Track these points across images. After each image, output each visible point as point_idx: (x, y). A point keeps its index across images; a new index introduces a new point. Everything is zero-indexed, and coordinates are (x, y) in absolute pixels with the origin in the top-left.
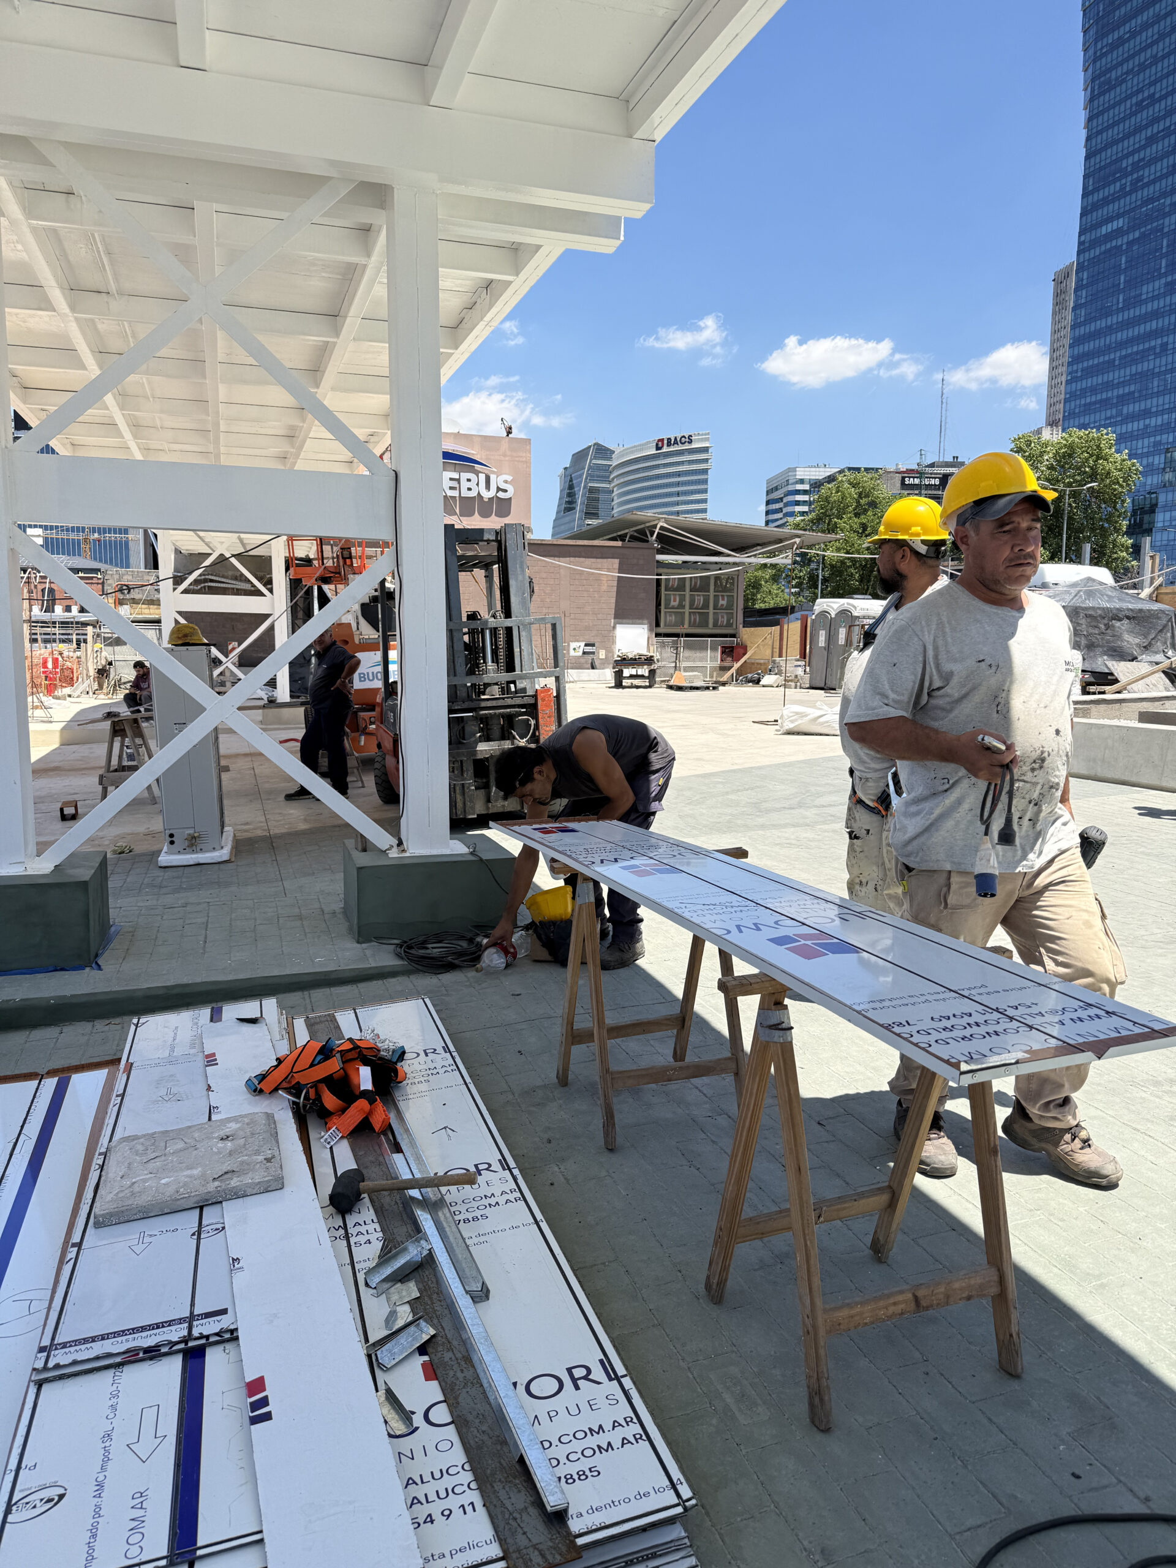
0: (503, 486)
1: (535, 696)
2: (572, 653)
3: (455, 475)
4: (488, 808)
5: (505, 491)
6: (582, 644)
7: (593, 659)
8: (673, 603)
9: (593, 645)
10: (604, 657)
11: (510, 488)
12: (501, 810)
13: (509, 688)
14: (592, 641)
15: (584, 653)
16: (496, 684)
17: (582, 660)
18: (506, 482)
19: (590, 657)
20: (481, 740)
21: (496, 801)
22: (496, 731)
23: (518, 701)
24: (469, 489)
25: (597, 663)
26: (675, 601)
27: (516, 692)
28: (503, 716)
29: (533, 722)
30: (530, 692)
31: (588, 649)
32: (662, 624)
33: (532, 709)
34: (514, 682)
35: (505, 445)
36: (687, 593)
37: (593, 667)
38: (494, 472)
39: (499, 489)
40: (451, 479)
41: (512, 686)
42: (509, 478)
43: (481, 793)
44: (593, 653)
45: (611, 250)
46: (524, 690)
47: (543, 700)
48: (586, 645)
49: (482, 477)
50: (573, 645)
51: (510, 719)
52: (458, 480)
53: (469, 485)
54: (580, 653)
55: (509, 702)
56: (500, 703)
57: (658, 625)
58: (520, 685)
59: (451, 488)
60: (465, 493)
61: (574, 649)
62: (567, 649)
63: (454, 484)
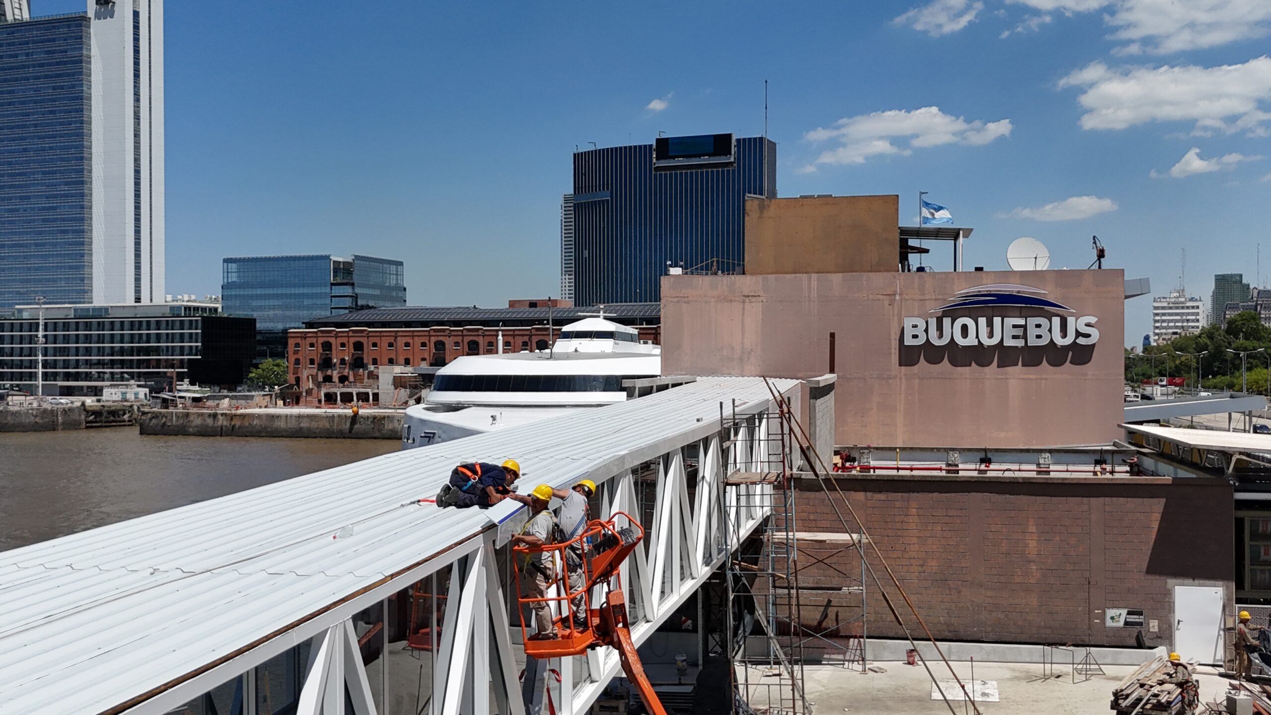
0: (1084, 330)
2: (1109, 623)
3: (1021, 322)
5: (1088, 336)
6: (1124, 612)
7: (1140, 632)
8: (1262, 557)
9: (1140, 613)
10: (1156, 630)
11: (1095, 333)
14: (1138, 608)
15: (1126, 623)
17: (1125, 634)
18: (1088, 325)
19: (1135, 630)
24: (1039, 337)
25: (1145, 639)
26: (1266, 554)
31: (1133, 618)
32: (1247, 585)
35: (1088, 279)
37: (1140, 645)
38: (1072, 315)
39: (1078, 334)
40: (1014, 326)
42: (1093, 320)
44: (1141, 624)
48: (1129, 613)
49: (1056, 321)
50: (1111, 612)
52: (1025, 327)
53: (1038, 331)
54: (1121, 625)
59: (1014, 337)
60: (1032, 342)
61: (1112, 618)
62: (1103, 617)
63: (1020, 332)
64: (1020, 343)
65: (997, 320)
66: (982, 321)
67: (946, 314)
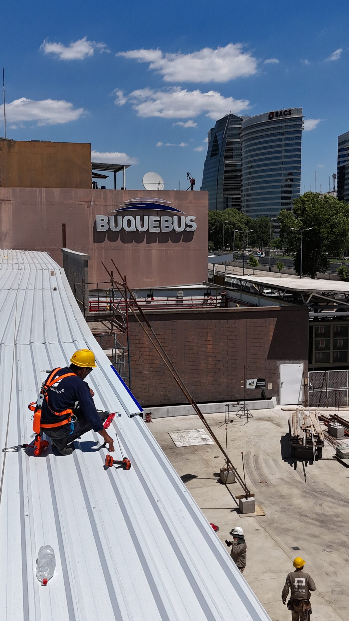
0: (189, 223)
2: (248, 387)
3: (158, 218)
5: (191, 226)
6: (255, 380)
7: (263, 390)
8: (321, 346)
9: (263, 380)
10: (271, 388)
11: (194, 225)
14: (262, 377)
15: (257, 386)
17: (256, 392)
18: (191, 221)
19: (261, 389)
25: (267, 394)
26: (322, 344)
31: (260, 383)
32: (313, 361)
35: (191, 196)
36: (332, 338)
37: (263, 398)
39: (187, 226)
40: (155, 221)
42: (193, 218)
44: (263, 386)
48: (258, 381)
49: (176, 218)
50: (249, 381)
52: (160, 221)
53: (166, 224)
54: (254, 387)
57: (310, 362)
59: (155, 227)
60: (164, 230)
61: (250, 384)
62: (245, 383)
63: (157, 224)
64: (157, 230)
65: (146, 218)
66: (138, 218)
67: (118, 213)
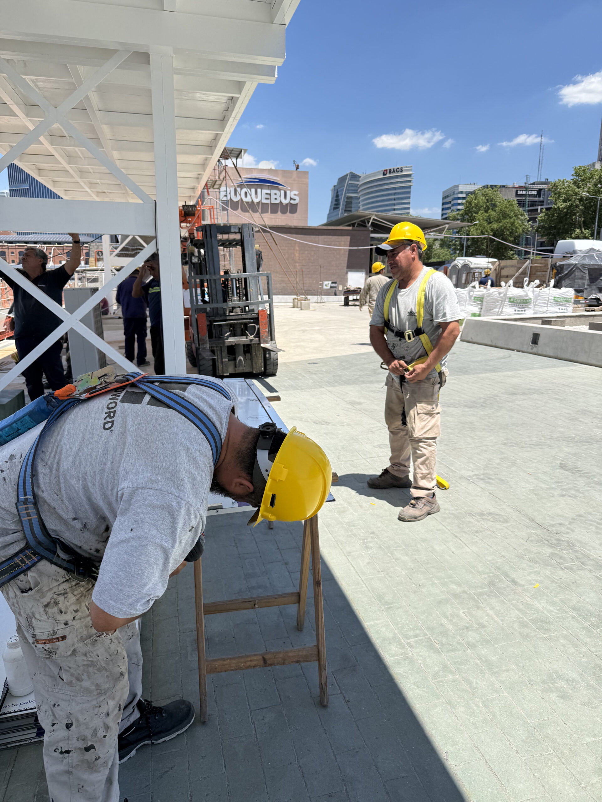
0: (293, 197)
1: (258, 314)
2: (325, 287)
3: (269, 192)
4: (235, 371)
5: (294, 200)
6: (330, 282)
9: (335, 283)
10: (340, 289)
11: (297, 198)
12: (242, 371)
13: (245, 309)
14: (335, 281)
15: (331, 287)
16: (239, 307)
17: (330, 291)
18: (295, 195)
19: (334, 290)
20: (230, 336)
21: (239, 367)
22: (239, 331)
23: (249, 316)
24: (276, 199)
25: (337, 293)
27: (249, 311)
28: (241, 324)
29: (257, 327)
30: (256, 312)
31: (334, 285)
33: (256, 320)
34: (248, 306)
35: (295, 175)
37: (335, 295)
38: (288, 190)
39: (291, 199)
40: (266, 194)
41: (247, 308)
42: (297, 193)
43: (232, 363)
44: (336, 287)
45: (273, 82)
46: (253, 310)
47: (262, 316)
48: (332, 283)
49: (282, 192)
50: (325, 283)
51: (246, 325)
52: (270, 194)
53: (275, 197)
54: (329, 287)
55: (244, 316)
56: (240, 317)
58: (251, 308)
59: (266, 199)
60: (274, 201)
61: (326, 285)
62: (322, 285)
63: (268, 196)
64: (268, 201)
65: (259, 190)
66: (253, 190)
